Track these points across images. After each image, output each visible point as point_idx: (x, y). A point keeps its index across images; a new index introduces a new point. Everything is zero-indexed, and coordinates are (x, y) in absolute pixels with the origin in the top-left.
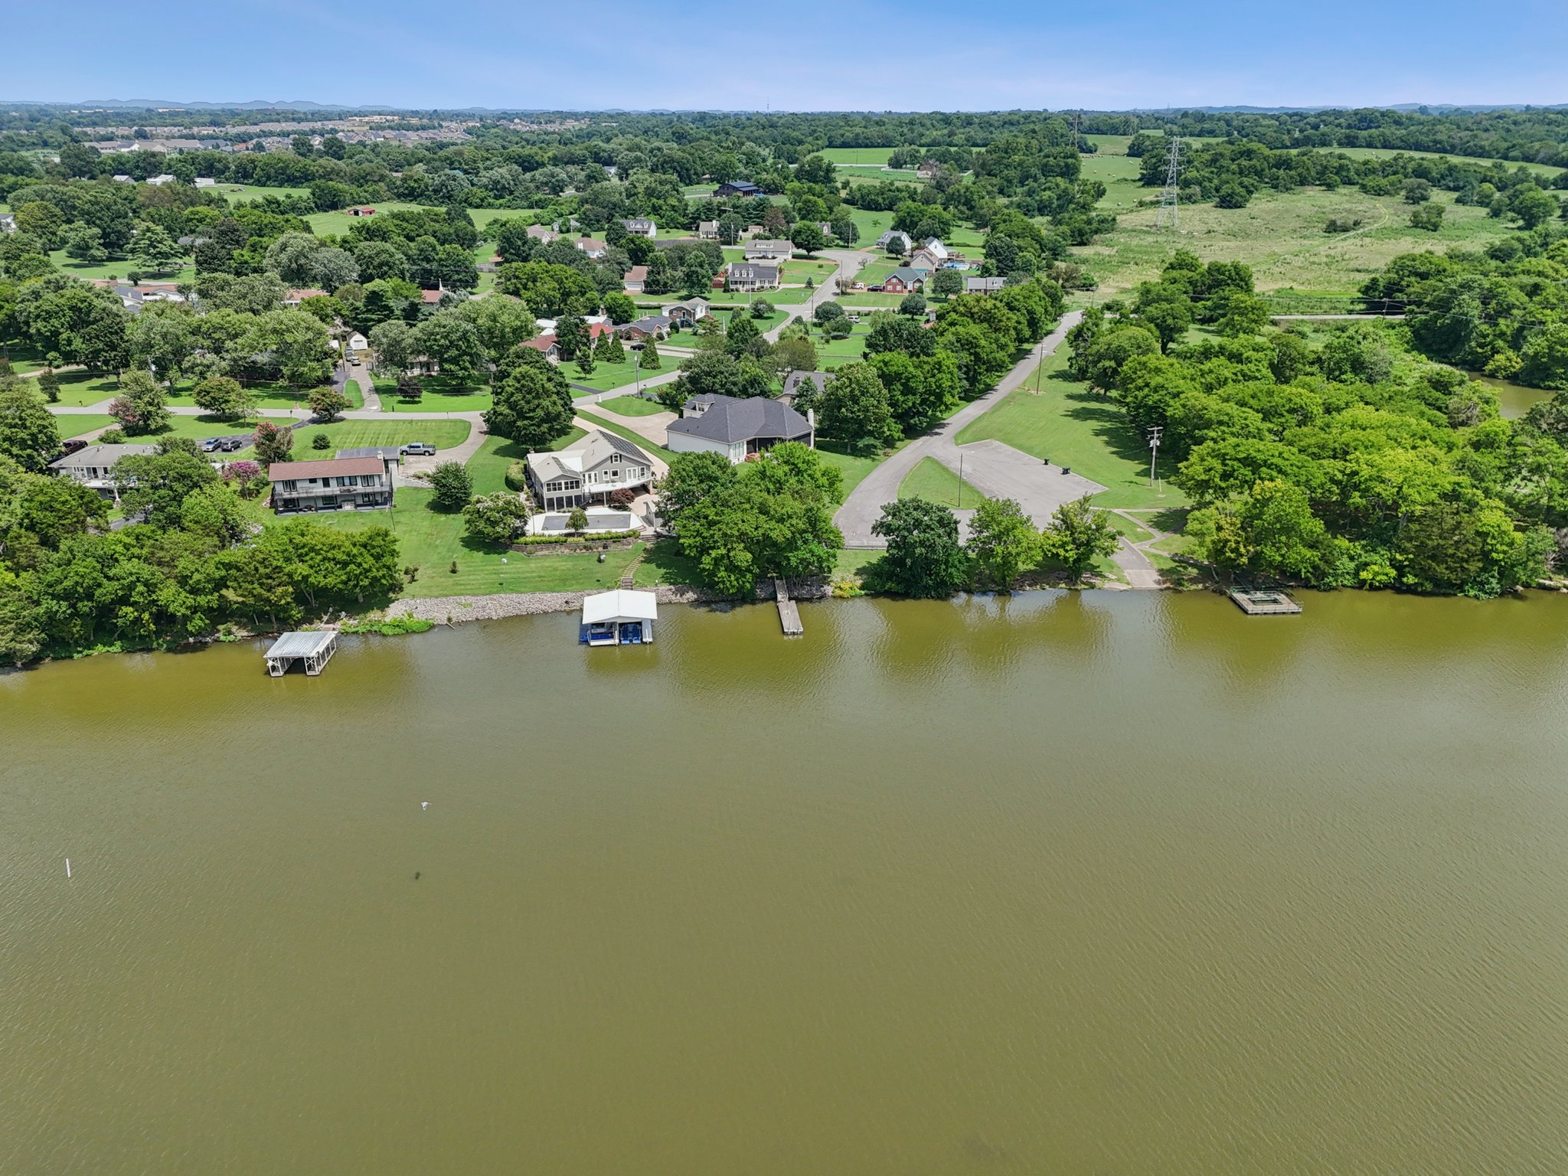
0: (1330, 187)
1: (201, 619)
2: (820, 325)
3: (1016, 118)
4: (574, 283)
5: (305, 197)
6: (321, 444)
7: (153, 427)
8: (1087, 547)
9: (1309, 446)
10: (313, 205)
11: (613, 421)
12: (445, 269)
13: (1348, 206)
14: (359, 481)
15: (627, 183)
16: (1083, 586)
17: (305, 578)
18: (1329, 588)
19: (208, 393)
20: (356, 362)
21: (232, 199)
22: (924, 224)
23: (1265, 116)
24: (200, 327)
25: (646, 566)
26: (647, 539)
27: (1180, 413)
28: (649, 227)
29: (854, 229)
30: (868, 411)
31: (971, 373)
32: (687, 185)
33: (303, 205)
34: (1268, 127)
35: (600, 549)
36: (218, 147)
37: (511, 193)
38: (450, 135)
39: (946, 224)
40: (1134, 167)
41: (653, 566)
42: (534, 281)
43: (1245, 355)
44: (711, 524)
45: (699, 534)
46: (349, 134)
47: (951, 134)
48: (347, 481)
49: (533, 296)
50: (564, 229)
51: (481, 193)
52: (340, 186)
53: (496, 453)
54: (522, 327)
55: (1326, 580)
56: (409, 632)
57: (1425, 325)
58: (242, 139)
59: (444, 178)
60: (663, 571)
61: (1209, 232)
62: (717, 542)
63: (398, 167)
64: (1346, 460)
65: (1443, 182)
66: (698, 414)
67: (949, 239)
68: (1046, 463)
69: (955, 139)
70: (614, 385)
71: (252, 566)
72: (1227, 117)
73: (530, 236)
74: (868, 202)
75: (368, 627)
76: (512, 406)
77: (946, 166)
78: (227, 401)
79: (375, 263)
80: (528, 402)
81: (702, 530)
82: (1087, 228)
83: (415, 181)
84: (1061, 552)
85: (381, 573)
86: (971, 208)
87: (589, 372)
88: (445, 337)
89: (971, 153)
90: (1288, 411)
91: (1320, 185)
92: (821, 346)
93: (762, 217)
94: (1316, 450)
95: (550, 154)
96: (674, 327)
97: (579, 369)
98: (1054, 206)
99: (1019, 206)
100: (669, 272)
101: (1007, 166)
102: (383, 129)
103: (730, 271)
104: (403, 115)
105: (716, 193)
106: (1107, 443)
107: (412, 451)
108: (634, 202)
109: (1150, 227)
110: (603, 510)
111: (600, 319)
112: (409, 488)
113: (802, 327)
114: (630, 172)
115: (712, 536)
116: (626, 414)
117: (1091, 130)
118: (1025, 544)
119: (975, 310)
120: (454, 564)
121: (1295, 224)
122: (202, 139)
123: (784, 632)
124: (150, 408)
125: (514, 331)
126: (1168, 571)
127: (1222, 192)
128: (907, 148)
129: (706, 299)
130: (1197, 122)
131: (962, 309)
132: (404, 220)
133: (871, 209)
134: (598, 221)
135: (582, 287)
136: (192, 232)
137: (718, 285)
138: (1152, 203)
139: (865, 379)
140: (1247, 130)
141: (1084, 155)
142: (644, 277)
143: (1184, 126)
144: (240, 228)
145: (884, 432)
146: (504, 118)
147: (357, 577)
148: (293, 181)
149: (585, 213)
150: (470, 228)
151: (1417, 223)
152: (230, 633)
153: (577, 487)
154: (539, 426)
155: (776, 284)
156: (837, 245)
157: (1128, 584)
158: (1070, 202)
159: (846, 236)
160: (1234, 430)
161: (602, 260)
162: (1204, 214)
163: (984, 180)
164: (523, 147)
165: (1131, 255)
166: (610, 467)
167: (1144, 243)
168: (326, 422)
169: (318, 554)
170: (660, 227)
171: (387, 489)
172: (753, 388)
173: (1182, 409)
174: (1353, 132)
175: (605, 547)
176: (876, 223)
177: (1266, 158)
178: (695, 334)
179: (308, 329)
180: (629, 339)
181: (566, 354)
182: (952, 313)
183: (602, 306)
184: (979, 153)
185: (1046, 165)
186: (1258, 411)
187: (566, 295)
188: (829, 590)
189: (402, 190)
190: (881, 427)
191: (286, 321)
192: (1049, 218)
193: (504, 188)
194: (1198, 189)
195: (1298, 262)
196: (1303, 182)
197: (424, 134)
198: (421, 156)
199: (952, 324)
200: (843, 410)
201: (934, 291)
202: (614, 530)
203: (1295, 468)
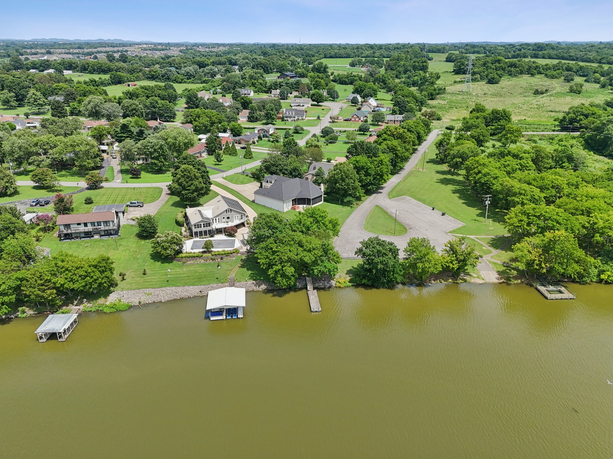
0: (533, 75)
1: (6, 308)
2: (324, 137)
3: (399, 46)
4: (216, 118)
5: (107, 79)
6: (89, 201)
7: (9, 193)
8: (463, 262)
9: (570, 208)
10: (111, 82)
11: (230, 187)
12: (161, 111)
13: (541, 83)
14: (102, 224)
15: (242, 73)
16: (461, 281)
17: (62, 285)
18: (585, 283)
19: (37, 176)
20: (115, 157)
21: (76, 79)
22: (366, 91)
23: (498, 46)
24: (37, 143)
25: (242, 269)
26: (242, 254)
27: (499, 188)
28: (251, 92)
29: (337, 93)
30: (349, 185)
31: (394, 162)
32: (267, 74)
33: (106, 82)
34: (501, 50)
35: (219, 260)
36: (79, 57)
37: (194, 77)
38: (173, 52)
39: (376, 91)
40: (450, 66)
41: (245, 269)
42: (199, 117)
43: (521, 156)
44: (274, 253)
45: (268, 257)
46: (133, 52)
47: (374, 53)
48: (96, 224)
49: (198, 124)
50: (215, 93)
51: (181, 77)
52: (122, 74)
53: (173, 205)
54: (188, 142)
55: (584, 279)
56: (119, 311)
57: (590, 138)
58: (89, 54)
59: (166, 71)
60: (250, 272)
61: (485, 94)
62: (276, 262)
63: (149, 66)
64: (589, 216)
65: (578, 73)
66: (269, 185)
67: (376, 97)
68: (433, 209)
69: (376, 55)
70: (231, 168)
71: (34, 280)
72: (484, 46)
73: (199, 96)
74: (342, 81)
75: (97, 308)
76: (180, 184)
77: (374, 66)
78: (46, 180)
79: (130, 109)
80: (187, 182)
81: (269, 255)
82: (434, 92)
83: (154, 72)
84: (451, 265)
85: (103, 281)
86: (385, 84)
87: (220, 161)
88: (152, 148)
89: (383, 61)
90: (551, 187)
91: (528, 74)
92: (324, 147)
93: (298, 88)
94: (574, 211)
95: (211, 61)
96: (260, 138)
97: (216, 160)
98: (419, 83)
99: (404, 83)
100: (258, 112)
101: (399, 66)
102: (146, 50)
103: (284, 112)
104: (155, 44)
105: (279, 77)
106: (460, 198)
107: (132, 205)
108: (244, 81)
109: (460, 92)
110: (221, 237)
111: (227, 135)
112: (128, 225)
113: (316, 138)
114: (243, 68)
115: (274, 259)
116: (236, 183)
117: (429, 51)
118: (433, 262)
119: (395, 133)
120: (145, 270)
121: (521, 91)
122: (73, 54)
123: (311, 311)
124: (7, 184)
125: (185, 144)
126: (502, 272)
127: (489, 77)
128: (357, 58)
129: (274, 124)
130: (472, 48)
131: (389, 133)
132: (146, 89)
133: (343, 84)
134: (229, 89)
135: (220, 120)
136: (57, 94)
137: (279, 118)
138: (460, 82)
139: (348, 170)
140: (493, 51)
141: (430, 61)
142: (248, 115)
143: (467, 50)
144: (76, 93)
145: (356, 194)
146: (195, 46)
147: (91, 283)
148: (105, 72)
149: (223, 86)
150: (174, 92)
151: (572, 91)
152: (24, 312)
153: (209, 226)
154: (192, 193)
155: (304, 118)
156: (330, 100)
157: (483, 280)
158: (426, 81)
159: (333, 96)
160: (528, 197)
161: (229, 107)
162: (481, 87)
163: (389, 72)
164: (201, 58)
165: (453, 104)
166: (226, 215)
167: (458, 99)
168: (94, 189)
169: (70, 271)
170: (255, 92)
171: (115, 228)
172: (295, 173)
173: (500, 186)
174: (537, 52)
175: (222, 259)
176: (345, 90)
177: (506, 63)
178: (269, 141)
179: (87, 144)
180: (240, 143)
181: (211, 152)
182: (384, 134)
183: (229, 128)
184: (387, 61)
185: (414, 66)
186: (537, 187)
187: (213, 123)
188: (333, 283)
189: (149, 76)
190: (355, 192)
191: (77, 141)
192: (417, 88)
193: (191, 75)
194: (479, 76)
195: (525, 107)
196: (521, 73)
197: (162, 52)
198: (158, 61)
199: (385, 140)
200: (338, 184)
201: (372, 121)
202: (226, 249)
203: (565, 221)
